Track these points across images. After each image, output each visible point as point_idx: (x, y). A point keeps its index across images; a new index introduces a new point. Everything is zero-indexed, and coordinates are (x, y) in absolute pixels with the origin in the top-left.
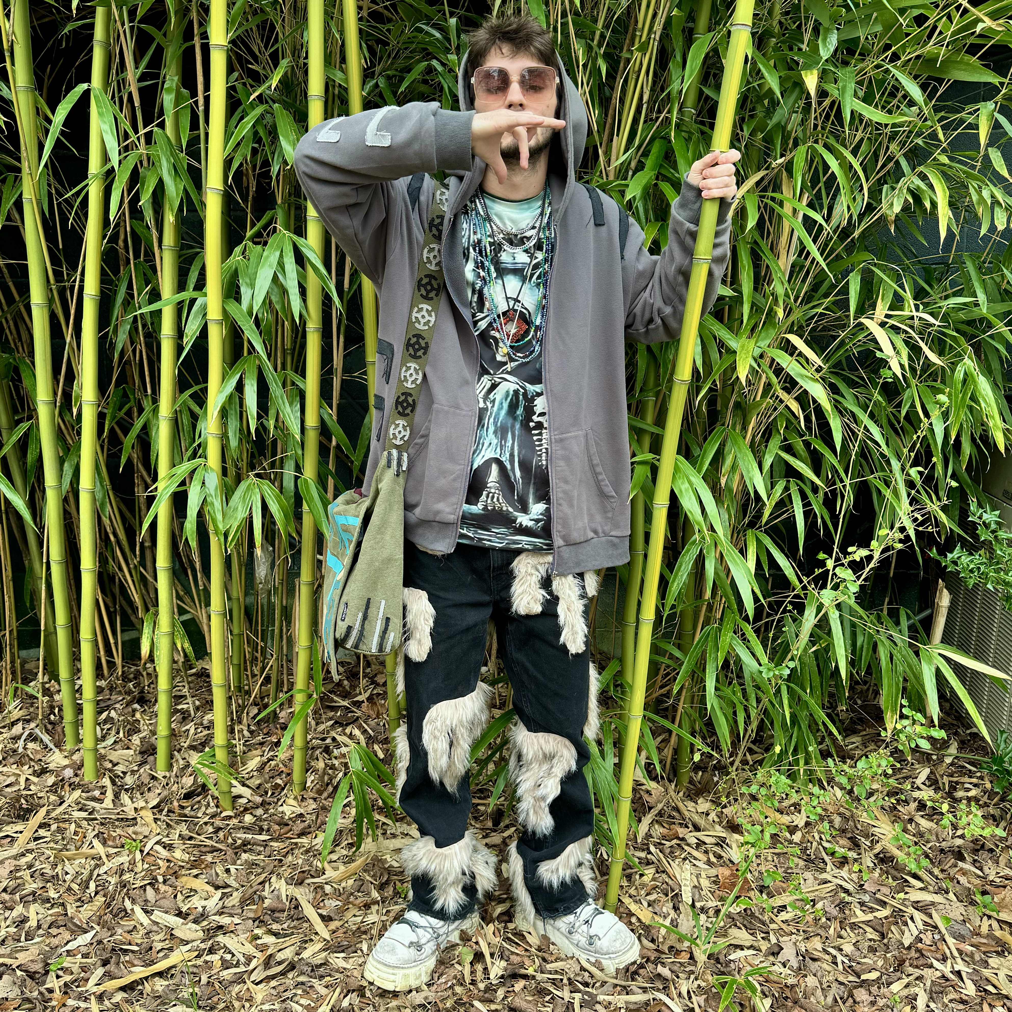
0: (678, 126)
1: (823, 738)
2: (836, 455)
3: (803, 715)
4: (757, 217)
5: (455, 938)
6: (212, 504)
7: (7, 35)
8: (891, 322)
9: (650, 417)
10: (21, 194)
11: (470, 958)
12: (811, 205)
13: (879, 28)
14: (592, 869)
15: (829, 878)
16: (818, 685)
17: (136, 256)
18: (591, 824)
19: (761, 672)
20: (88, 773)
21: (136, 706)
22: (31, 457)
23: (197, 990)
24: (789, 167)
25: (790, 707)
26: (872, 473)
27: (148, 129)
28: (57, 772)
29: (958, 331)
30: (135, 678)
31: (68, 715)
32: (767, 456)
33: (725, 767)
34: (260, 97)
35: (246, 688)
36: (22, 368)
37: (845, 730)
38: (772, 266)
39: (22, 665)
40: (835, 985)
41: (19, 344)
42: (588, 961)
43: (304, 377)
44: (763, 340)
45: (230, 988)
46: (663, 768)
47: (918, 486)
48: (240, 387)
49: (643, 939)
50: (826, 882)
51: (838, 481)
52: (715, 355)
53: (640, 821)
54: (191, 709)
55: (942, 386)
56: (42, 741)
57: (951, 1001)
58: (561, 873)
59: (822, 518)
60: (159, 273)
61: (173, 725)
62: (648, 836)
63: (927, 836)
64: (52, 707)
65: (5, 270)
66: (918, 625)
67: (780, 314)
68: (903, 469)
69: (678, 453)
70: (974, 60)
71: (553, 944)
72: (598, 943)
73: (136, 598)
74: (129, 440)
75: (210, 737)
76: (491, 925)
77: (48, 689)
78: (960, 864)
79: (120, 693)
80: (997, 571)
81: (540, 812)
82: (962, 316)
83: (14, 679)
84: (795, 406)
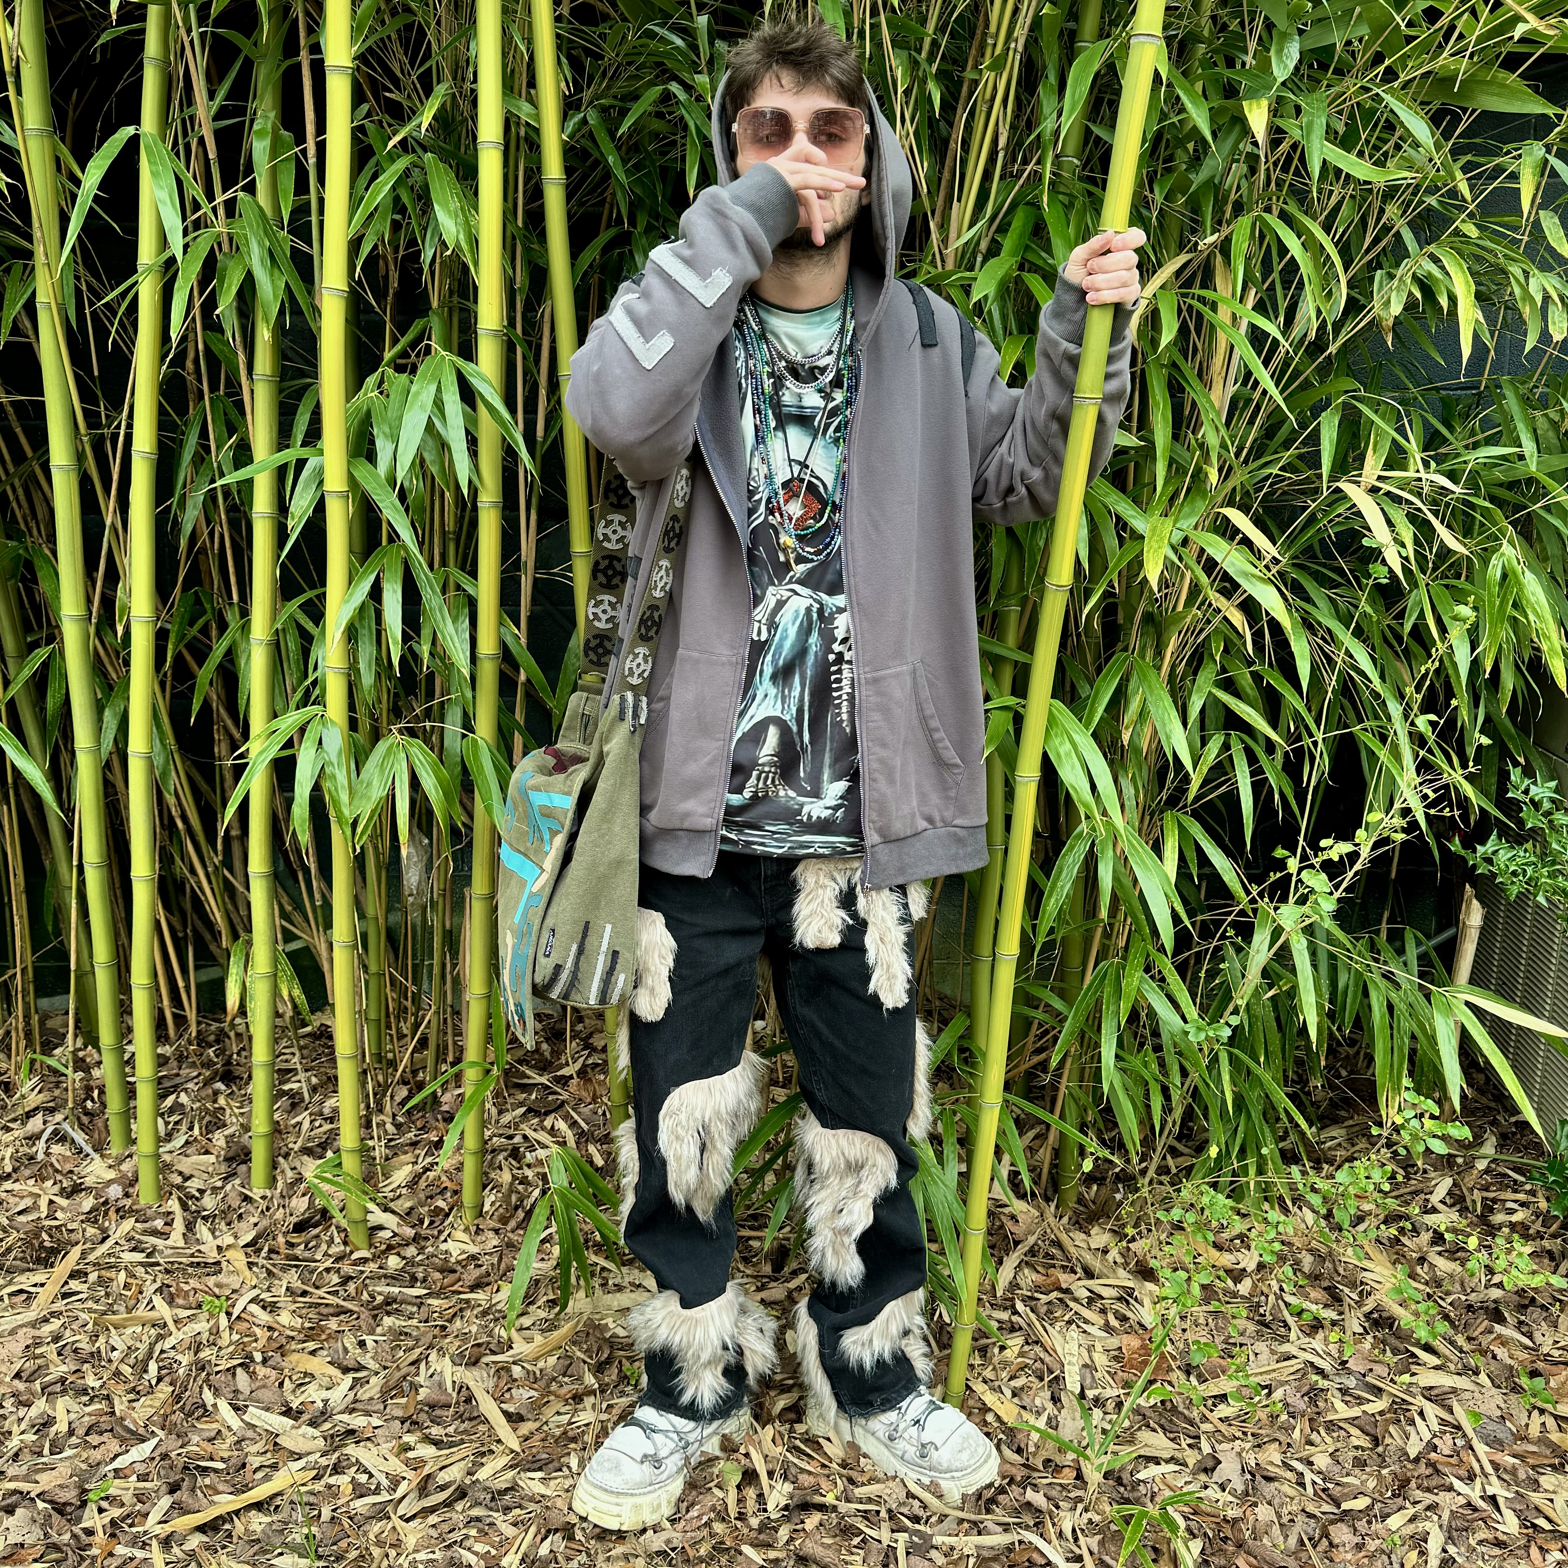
0: (1052, 183)
1: (1286, 1132)
2: (1301, 694)
3: (1253, 1097)
4: (1176, 326)
5: (713, 1447)
6: (333, 777)
7: (10, 48)
8: (1386, 487)
9: (1012, 637)
10: (34, 294)
11: (737, 1478)
12: (1260, 307)
13: (1364, 31)
14: (925, 1339)
15: (1294, 1351)
16: (1278, 1049)
17: (213, 388)
18: (922, 1270)
19: (1187, 1033)
20: (145, 1192)
21: (220, 1086)
22: (52, 703)
23: (314, 1529)
24: (1225, 247)
25: (1234, 1083)
26: (1361, 721)
27: (229, 195)
28: (96, 1191)
29: (1493, 499)
30: (218, 1041)
31: (114, 1102)
32: (1194, 697)
33: (1134, 1178)
34: (403, 143)
35: (390, 1056)
36: (38, 563)
37: (1320, 1118)
38: (1201, 402)
39: (42, 1023)
40: (1301, 1519)
41: (33, 524)
42: (919, 1482)
43: (475, 577)
44: (1186, 517)
45: (366, 1527)
46: (1036, 1181)
47: (1431, 743)
48: (376, 593)
49: (1004, 1447)
50: (1288, 1358)
51: (1305, 734)
52: (1111, 541)
53: (1000, 1262)
54: (305, 1090)
55: (1468, 587)
56: (73, 1141)
57: (1480, 1542)
58: (877, 1346)
59: (1282, 794)
60: (249, 417)
61: (277, 1116)
62: (1014, 1286)
63: (1446, 1283)
64: (89, 1089)
65: (10, 409)
66: (1433, 954)
67: (1213, 476)
68: (1406, 717)
69: (1054, 696)
70: (1512, 78)
71: (865, 1456)
72: (934, 1455)
73: (218, 917)
74: (206, 674)
75: (334, 1134)
76: (769, 1427)
77: (83, 1060)
78: (1498, 1328)
79: (193, 1065)
80: (1552, 875)
81: (843, 1251)
82: (1498, 474)
83: (30, 1044)
84: (1238, 618)
